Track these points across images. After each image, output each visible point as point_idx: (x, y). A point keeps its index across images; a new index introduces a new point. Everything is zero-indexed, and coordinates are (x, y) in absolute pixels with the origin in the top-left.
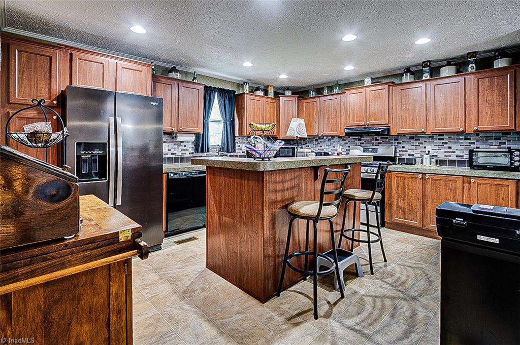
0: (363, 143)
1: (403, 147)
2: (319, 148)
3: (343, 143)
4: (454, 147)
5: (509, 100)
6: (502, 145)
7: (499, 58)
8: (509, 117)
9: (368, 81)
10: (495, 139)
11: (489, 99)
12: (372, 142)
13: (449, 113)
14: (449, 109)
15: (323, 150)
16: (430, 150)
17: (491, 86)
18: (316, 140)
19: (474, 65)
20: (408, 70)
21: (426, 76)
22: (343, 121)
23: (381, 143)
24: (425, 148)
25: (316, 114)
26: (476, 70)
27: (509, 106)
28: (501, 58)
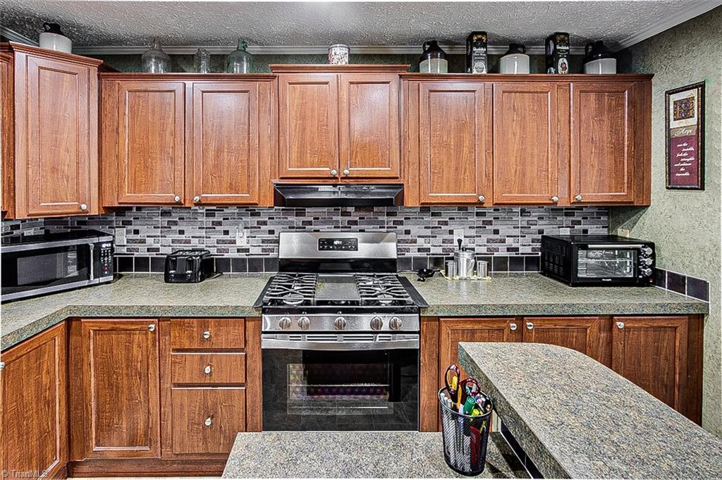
0: (310, 223)
1: (408, 232)
2: (177, 236)
3: (253, 221)
4: (504, 230)
5: (626, 143)
6: (576, 226)
7: (598, 58)
8: (626, 176)
9: (339, 54)
10: (567, 215)
11: (596, 138)
12: (335, 218)
13: (529, 159)
14: (529, 150)
15: (189, 242)
16: (462, 238)
17: (600, 111)
18: (164, 214)
19: (565, 61)
20: (433, 47)
21: (479, 67)
22: (267, 162)
23: (355, 223)
24: (451, 232)
25: (174, 134)
26: (569, 72)
27: (626, 155)
28: (602, 57)
